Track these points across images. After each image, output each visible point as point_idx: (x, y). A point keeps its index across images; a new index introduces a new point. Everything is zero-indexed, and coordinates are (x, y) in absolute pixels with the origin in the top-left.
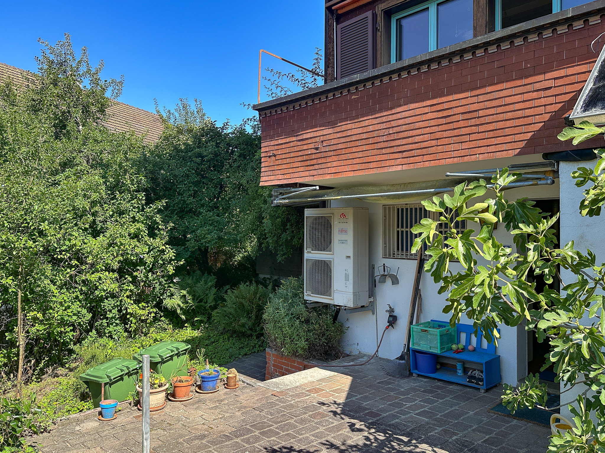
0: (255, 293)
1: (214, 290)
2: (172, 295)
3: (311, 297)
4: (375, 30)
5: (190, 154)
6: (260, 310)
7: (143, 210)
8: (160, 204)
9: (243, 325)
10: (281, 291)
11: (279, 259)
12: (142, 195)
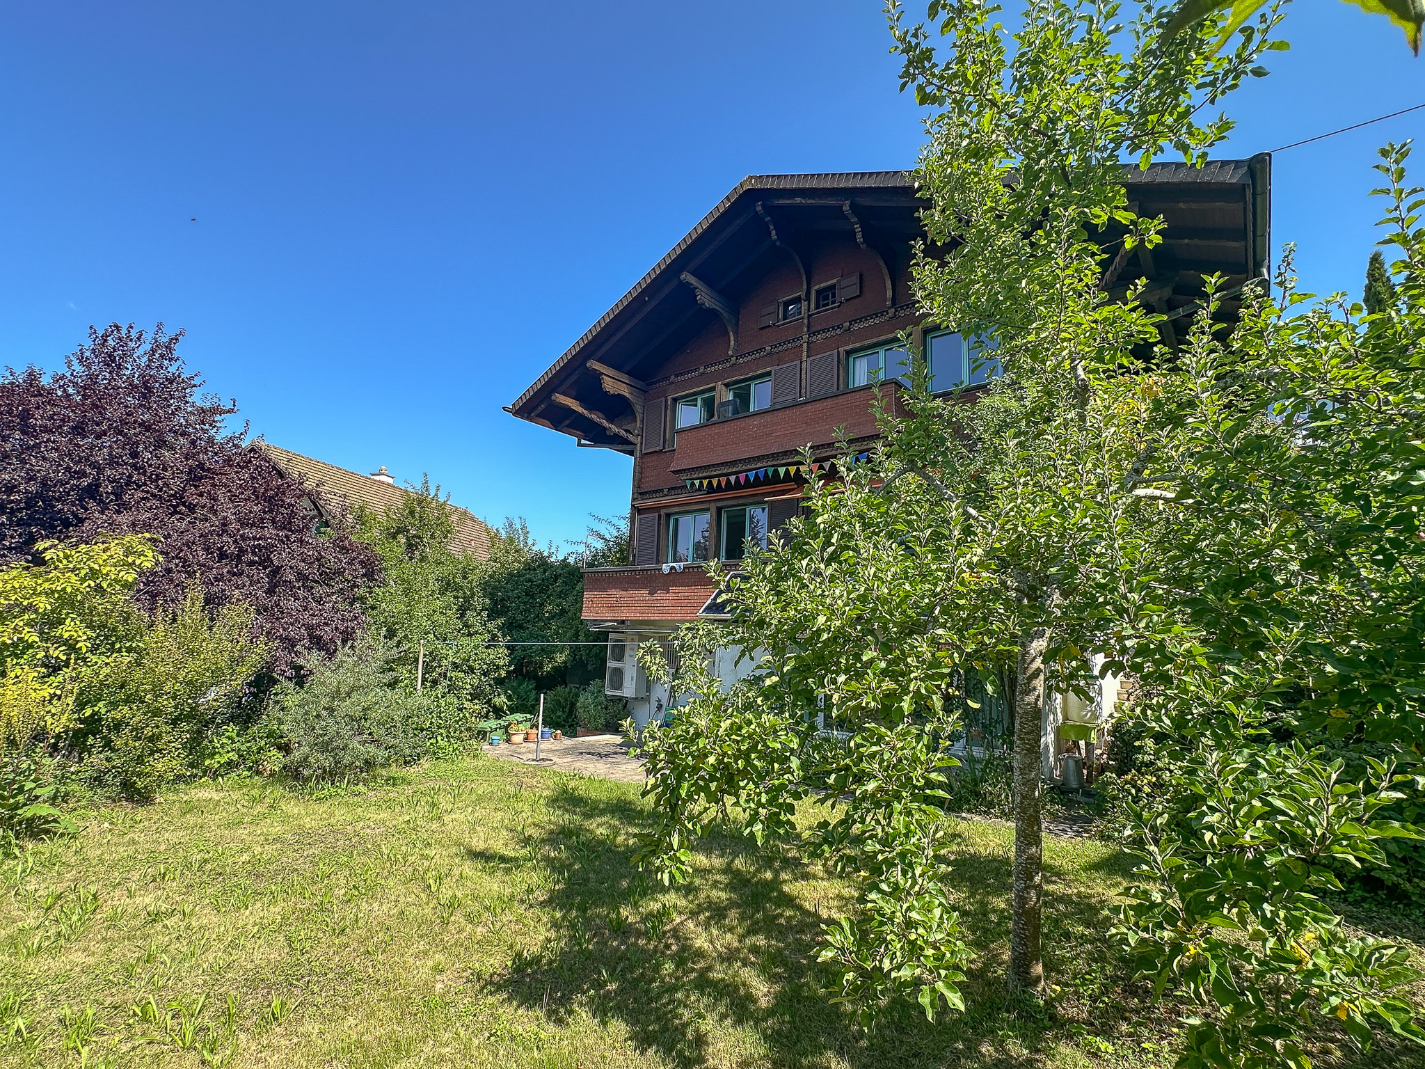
0: (569, 693)
1: (534, 692)
2: (499, 695)
3: (610, 692)
4: (659, 524)
5: (522, 579)
6: (573, 705)
7: (485, 625)
8: (500, 621)
9: (559, 717)
10: (591, 688)
11: (590, 668)
12: (485, 614)
